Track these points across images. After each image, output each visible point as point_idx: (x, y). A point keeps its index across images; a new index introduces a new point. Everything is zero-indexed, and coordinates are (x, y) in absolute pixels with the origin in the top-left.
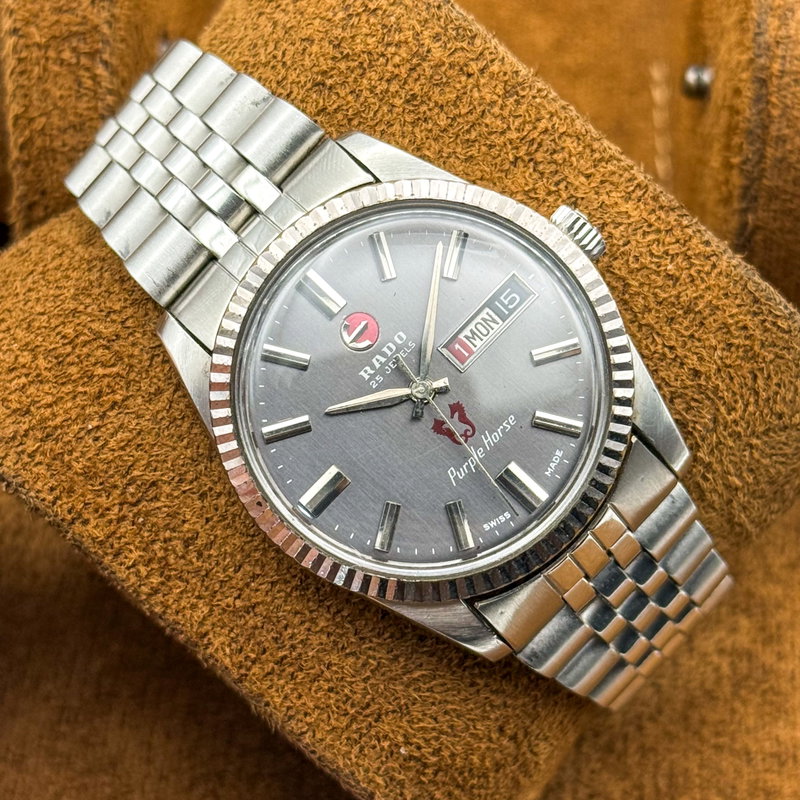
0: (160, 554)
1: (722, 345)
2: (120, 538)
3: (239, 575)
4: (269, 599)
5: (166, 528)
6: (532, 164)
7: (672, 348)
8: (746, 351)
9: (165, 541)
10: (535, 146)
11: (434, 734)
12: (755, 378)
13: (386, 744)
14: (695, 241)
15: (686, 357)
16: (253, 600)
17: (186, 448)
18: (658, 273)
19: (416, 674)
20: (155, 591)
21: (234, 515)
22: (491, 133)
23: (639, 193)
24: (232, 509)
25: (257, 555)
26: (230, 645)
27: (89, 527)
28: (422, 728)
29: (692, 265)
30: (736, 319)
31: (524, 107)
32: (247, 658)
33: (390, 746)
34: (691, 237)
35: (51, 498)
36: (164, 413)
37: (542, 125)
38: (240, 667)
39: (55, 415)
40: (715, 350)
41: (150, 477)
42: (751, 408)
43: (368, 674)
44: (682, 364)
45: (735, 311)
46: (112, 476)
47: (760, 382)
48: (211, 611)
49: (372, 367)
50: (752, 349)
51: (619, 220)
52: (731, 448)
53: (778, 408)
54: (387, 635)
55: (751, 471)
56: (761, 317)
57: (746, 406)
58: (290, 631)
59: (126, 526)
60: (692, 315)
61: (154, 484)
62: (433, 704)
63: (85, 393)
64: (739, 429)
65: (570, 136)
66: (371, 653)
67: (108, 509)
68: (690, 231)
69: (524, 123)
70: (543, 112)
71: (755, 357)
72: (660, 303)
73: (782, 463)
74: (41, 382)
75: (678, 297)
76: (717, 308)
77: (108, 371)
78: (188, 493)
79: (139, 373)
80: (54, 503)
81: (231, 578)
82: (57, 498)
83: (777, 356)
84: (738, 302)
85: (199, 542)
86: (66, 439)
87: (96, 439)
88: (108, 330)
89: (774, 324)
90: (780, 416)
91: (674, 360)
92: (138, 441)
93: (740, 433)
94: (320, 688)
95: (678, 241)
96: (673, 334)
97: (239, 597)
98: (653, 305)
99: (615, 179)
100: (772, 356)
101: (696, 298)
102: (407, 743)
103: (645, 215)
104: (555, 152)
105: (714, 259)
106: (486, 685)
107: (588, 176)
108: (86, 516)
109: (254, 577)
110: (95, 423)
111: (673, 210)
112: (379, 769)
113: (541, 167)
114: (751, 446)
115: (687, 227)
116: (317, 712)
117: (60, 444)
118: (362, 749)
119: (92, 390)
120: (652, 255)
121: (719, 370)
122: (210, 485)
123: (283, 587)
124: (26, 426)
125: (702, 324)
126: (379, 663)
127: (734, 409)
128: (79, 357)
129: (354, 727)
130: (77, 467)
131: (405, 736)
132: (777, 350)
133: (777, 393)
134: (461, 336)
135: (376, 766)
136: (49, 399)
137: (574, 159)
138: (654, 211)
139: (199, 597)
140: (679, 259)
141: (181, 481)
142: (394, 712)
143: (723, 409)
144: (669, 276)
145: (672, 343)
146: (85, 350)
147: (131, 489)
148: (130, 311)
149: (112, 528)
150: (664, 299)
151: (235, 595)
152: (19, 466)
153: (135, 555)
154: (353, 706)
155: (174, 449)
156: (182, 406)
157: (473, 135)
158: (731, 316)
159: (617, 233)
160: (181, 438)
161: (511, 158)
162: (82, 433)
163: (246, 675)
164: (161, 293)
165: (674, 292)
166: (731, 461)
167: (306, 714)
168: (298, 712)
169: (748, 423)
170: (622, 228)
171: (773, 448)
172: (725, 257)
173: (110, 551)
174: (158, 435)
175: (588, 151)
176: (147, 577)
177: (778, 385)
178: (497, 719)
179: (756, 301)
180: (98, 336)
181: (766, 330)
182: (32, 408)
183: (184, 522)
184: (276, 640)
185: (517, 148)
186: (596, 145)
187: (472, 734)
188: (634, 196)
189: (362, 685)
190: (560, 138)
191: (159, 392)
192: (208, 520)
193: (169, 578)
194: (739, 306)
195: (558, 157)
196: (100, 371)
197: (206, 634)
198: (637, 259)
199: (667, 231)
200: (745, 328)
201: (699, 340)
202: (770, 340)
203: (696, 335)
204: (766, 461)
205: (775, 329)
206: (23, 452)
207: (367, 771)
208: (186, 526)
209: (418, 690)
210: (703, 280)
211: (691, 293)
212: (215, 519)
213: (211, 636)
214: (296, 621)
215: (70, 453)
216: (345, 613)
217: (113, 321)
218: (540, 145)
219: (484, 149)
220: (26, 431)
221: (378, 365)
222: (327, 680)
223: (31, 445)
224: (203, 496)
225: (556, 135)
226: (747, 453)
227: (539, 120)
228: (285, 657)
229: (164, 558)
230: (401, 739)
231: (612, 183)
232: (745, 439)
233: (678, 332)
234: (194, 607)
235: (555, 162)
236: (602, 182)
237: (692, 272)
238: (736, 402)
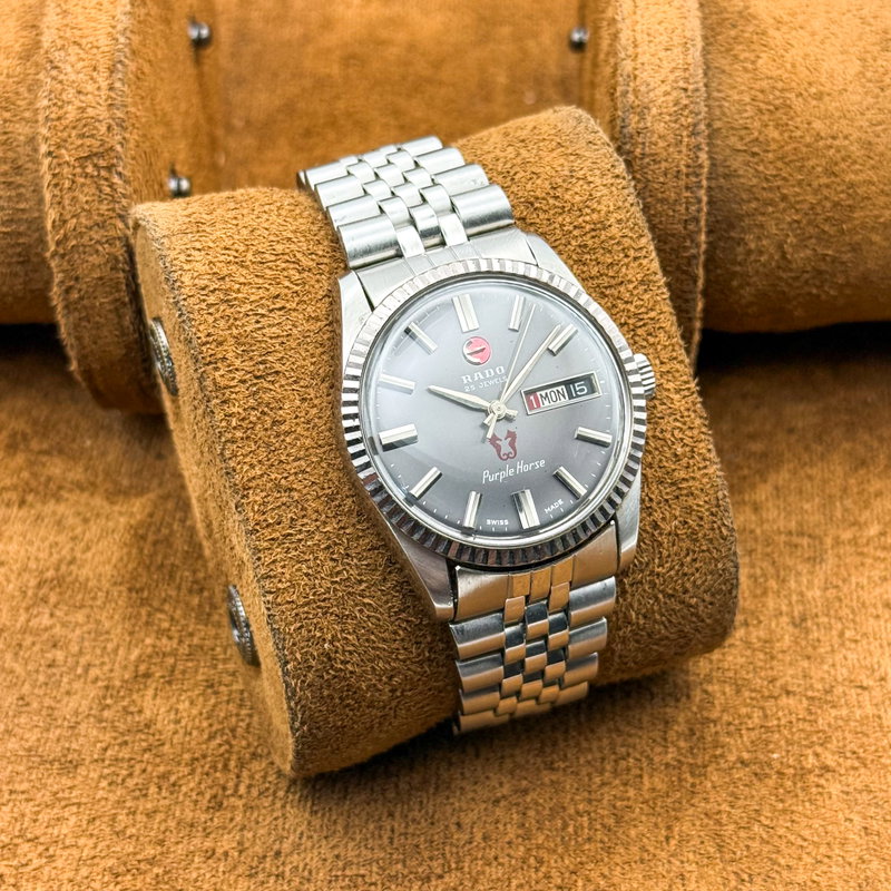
0: (253, 419)
1: (681, 519)
2: (232, 393)
3: (296, 464)
4: (304, 492)
5: (268, 405)
6: (632, 333)
7: (651, 500)
8: (692, 533)
9: (263, 413)
10: (641, 323)
11: (351, 648)
12: (688, 554)
13: (318, 634)
14: (702, 445)
15: (656, 511)
16: (294, 486)
17: (312, 364)
18: (670, 448)
19: (366, 600)
20: (233, 442)
21: (315, 425)
22: (618, 298)
23: (686, 393)
24: (316, 420)
25: (315, 460)
26: (260, 505)
27: (217, 374)
28: (347, 639)
29: (693, 457)
30: (699, 508)
31: (648, 296)
32: (265, 520)
33: (319, 638)
34: (701, 441)
35: (204, 340)
36: (312, 334)
37: (652, 314)
38: (257, 524)
39: (239, 291)
40: (676, 519)
41: (278, 367)
42: (672, 573)
43: (338, 579)
44: (650, 515)
45: (701, 503)
46: (253, 351)
47: (688, 559)
48: (262, 475)
49: (473, 378)
50: (696, 534)
51: (665, 401)
52: (644, 591)
53: (688, 585)
54: (365, 562)
55: (645, 617)
56: (714, 518)
57: (671, 569)
58: (305, 520)
59: (242, 388)
60: (675, 488)
61: (277, 373)
62: (364, 628)
63: (268, 290)
64: (657, 581)
65: (665, 332)
66: (348, 568)
67: (237, 370)
68: (703, 436)
69: (642, 306)
70: (658, 307)
71: (696, 540)
72: (660, 467)
73: (666, 627)
74: (242, 266)
75: (674, 470)
76: (692, 494)
77: (291, 286)
78: (295, 392)
79: (311, 300)
80: (204, 344)
81: (288, 463)
82: (207, 343)
83: (708, 550)
84: (706, 499)
85: (283, 427)
86: (238, 309)
87: (258, 322)
88: (306, 262)
89: (719, 528)
90: (686, 591)
91: (648, 508)
92: (285, 340)
93: (655, 584)
94: (299, 570)
95: (692, 438)
96: (657, 491)
97: (286, 478)
98: (655, 466)
99: (677, 375)
100: (704, 548)
101: (683, 479)
102: (331, 642)
103: (682, 408)
104: (650, 334)
105: (708, 463)
106: (403, 640)
107: (662, 363)
108: (219, 365)
109: (304, 472)
110: (263, 312)
111: (701, 417)
112: (303, 648)
113: (637, 338)
114: (657, 599)
115: (703, 433)
116: (288, 584)
117: (232, 310)
118: (302, 627)
119: (274, 291)
120: (673, 435)
121: (670, 534)
122: (312, 396)
123: (318, 490)
124: (217, 287)
125: (677, 497)
126: (349, 578)
127: (662, 566)
128: (277, 266)
129: (306, 609)
130: (235, 332)
131: (333, 636)
132: (710, 546)
133: (693, 575)
134: (538, 393)
135: (302, 645)
136: (242, 280)
137: (659, 347)
138: (689, 410)
139: (260, 462)
140: (687, 449)
141: (295, 382)
142: (336, 615)
143: (657, 561)
144: (676, 455)
145: (653, 496)
146: (284, 265)
147: (261, 367)
148: (326, 260)
149: (232, 384)
150: (664, 467)
151: (285, 475)
152: (196, 307)
153: (235, 410)
154: (314, 594)
155: (304, 360)
156: (325, 337)
157: (608, 292)
158: (698, 505)
159: (660, 408)
160: (312, 356)
161: (623, 321)
162: (250, 313)
163: (258, 531)
164: (355, 257)
165: (673, 467)
166: (639, 600)
167: (280, 581)
168: (275, 577)
169: (664, 581)
170: (664, 407)
171: (667, 611)
172: (715, 467)
173: (221, 396)
174: (299, 344)
175: (671, 348)
176: (235, 428)
177: (697, 570)
178: (394, 669)
179: (718, 506)
180: (297, 262)
181: (713, 529)
182: (227, 279)
183: (281, 408)
184: (292, 519)
185: (629, 318)
186: (677, 348)
187: (373, 667)
188: (682, 393)
189: (329, 585)
190: (659, 328)
191: (317, 319)
192: (297, 417)
193: (248, 438)
194: (705, 502)
195: (651, 340)
196: (287, 283)
197: (250, 488)
198: (662, 431)
199: (690, 428)
200: (701, 518)
201: (670, 506)
202: (711, 536)
203: (670, 502)
204: (658, 617)
205: (717, 532)
206: (204, 301)
207: (294, 644)
208: (281, 412)
209: (361, 611)
210: (693, 472)
211: (682, 474)
212: (302, 419)
213: (251, 492)
214: (314, 517)
215: (236, 319)
216: (347, 531)
217: (313, 260)
218: (644, 325)
219: (609, 304)
220: (215, 289)
221: (476, 379)
222: (309, 568)
223: (212, 299)
224: (304, 400)
225: (657, 326)
226: (651, 602)
227: (652, 310)
228: (291, 535)
229: (255, 424)
230: (329, 637)
231: (673, 377)
232: (656, 591)
233: (661, 492)
234: (252, 466)
235: (647, 340)
236: (668, 372)
237: (691, 462)
238: (667, 562)
